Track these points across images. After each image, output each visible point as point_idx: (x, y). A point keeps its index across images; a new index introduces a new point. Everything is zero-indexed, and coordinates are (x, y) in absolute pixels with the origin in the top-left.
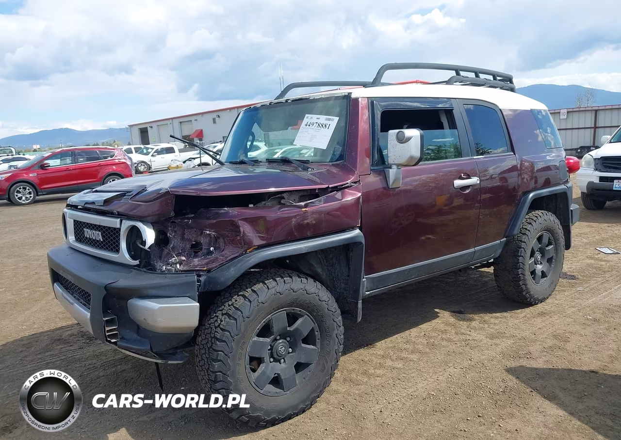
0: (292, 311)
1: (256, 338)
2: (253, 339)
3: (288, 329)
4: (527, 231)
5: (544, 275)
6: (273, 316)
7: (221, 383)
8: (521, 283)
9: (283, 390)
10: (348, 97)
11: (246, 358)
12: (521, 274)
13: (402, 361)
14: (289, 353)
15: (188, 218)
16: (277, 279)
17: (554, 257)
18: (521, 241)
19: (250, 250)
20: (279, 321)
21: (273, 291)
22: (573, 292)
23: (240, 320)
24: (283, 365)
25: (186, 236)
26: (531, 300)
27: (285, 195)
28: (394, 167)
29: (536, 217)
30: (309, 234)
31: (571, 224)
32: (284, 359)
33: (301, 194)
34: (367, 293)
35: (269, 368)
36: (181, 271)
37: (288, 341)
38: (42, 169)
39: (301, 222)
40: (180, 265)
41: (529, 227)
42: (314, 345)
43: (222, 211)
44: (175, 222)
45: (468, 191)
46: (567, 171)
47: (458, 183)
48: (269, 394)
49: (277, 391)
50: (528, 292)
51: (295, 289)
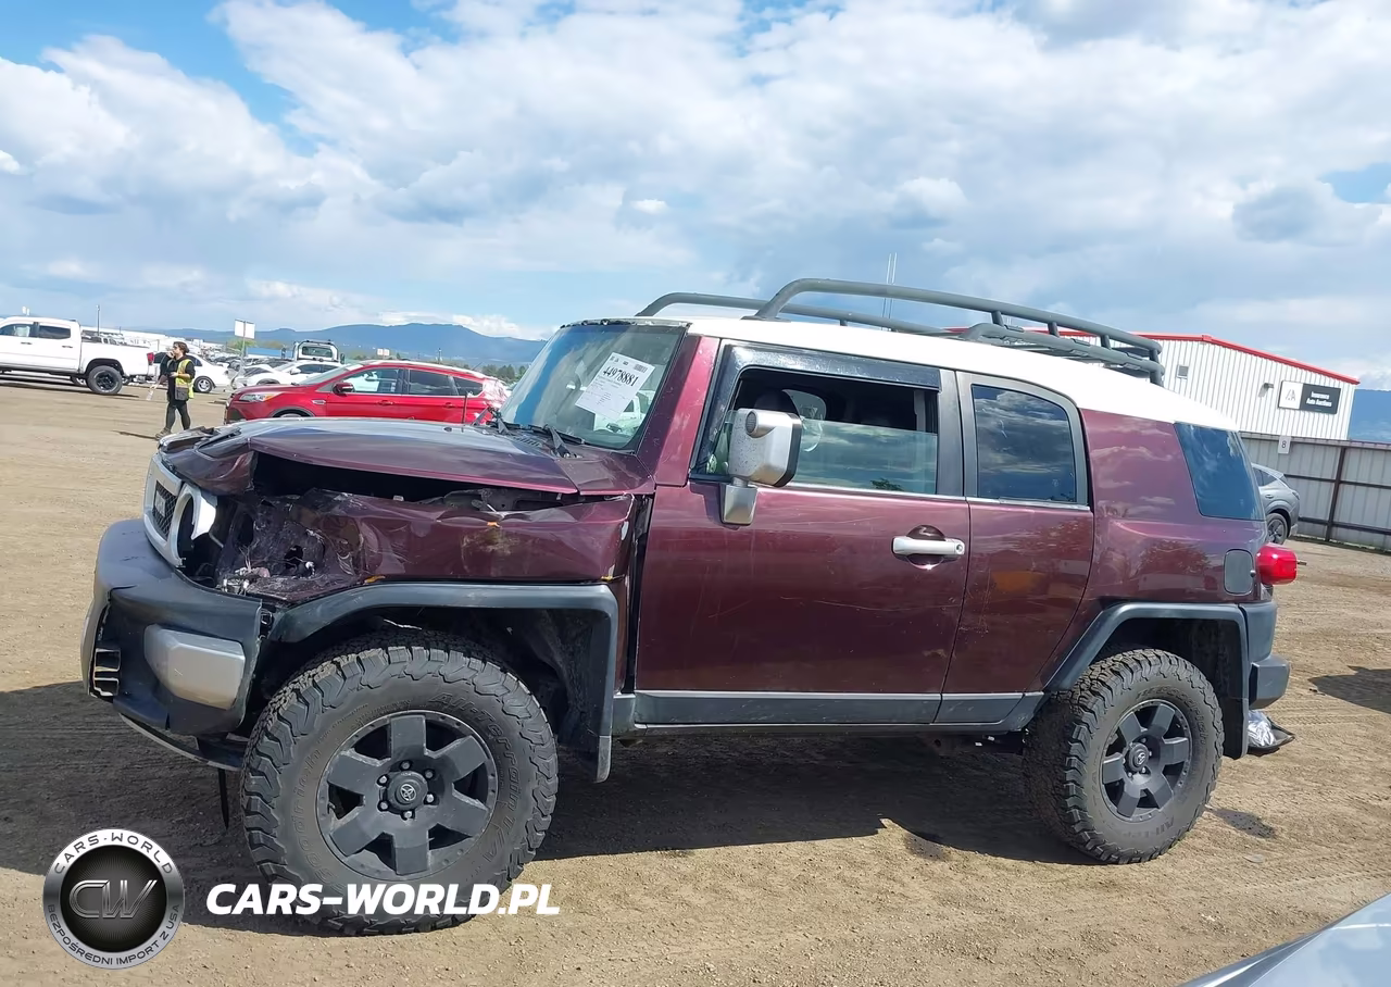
0: (441, 720)
1: (350, 753)
2: (343, 753)
3: (426, 754)
4: (1105, 689)
5: (1147, 801)
6: (393, 719)
7: (257, 817)
8: (1070, 802)
9: (395, 870)
10: (681, 331)
11: (321, 784)
12: (1073, 781)
13: (714, 895)
14: (426, 802)
15: (290, 501)
16: (415, 648)
17: (1187, 767)
18: (1085, 707)
19: (371, 580)
20: (409, 731)
21: (396, 669)
22: (1231, 859)
23: (316, 706)
24: (408, 823)
25: (282, 534)
26: (1095, 847)
27: (482, 492)
28: (738, 481)
29: (1138, 661)
30: (493, 574)
31: (1246, 700)
32: (413, 811)
33: (520, 497)
34: (638, 726)
35: (371, 819)
36: (247, 594)
37: (427, 779)
38: (338, 394)
39: (481, 548)
40: (250, 583)
41: (1111, 680)
42: (483, 800)
43: (339, 498)
44: (270, 505)
45: (929, 567)
46: (1252, 575)
47: (904, 543)
48: (360, 870)
49: (381, 869)
50: (1090, 830)
51: (449, 677)
